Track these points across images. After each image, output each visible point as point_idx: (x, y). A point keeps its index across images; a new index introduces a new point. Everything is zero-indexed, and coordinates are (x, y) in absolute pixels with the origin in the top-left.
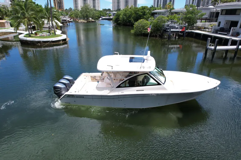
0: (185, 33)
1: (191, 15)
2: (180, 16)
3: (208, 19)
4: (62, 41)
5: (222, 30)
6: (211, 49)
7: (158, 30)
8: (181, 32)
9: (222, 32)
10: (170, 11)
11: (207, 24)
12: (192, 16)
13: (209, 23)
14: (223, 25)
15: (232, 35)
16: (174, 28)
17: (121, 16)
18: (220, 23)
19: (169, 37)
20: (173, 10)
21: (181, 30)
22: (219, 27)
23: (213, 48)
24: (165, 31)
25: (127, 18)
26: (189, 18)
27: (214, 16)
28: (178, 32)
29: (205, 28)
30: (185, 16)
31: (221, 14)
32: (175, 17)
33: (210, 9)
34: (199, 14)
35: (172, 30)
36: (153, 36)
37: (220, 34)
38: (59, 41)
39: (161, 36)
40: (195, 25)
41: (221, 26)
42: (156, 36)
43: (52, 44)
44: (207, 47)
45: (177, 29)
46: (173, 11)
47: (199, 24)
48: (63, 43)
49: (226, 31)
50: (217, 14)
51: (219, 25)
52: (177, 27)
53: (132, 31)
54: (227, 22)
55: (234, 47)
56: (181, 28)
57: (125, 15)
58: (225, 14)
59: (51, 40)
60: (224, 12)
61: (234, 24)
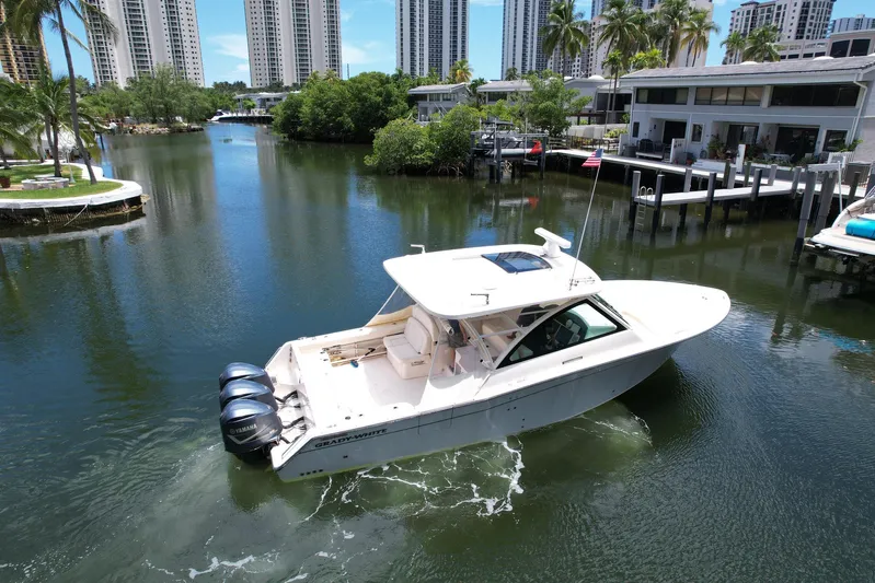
0: (543, 157)
1: (549, 103)
2: (517, 106)
3: (595, 115)
4: (127, 207)
5: (647, 147)
6: (648, 205)
7: (455, 153)
8: (529, 156)
9: (646, 152)
10: (475, 92)
11: (598, 130)
12: (553, 105)
13: (602, 127)
14: (647, 132)
15: (677, 162)
16: (509, 143)
17: (305, 109)
18: (636, 126)
19: (495, 174)
20: (483, 86)
21: (529, 150)
22: (636, 139)
23: (652, 198)
24: (482, 153)
25: (329, 116)
26: (547, 113)
27: (613, 106)
28: (522, 155)
29: (594, 142)
30: (532, 105)
31: (637, 102)
32: (500, 108)
33: (594, 84)
34: (573, 101)
35: (504, 151)
36: (444, 174)
37: (641, 158)
38: (120, 203)
39: (469, 173)
41: (644, 133)
42: (453, 174)
43: (92, 216)
44: (632, 199)
45: (517, 146)
46: (480, 89)
47: (577, 129)
48: (131, 213)
49: (657, 150)
50: (621, 100)
51: (636, 133)
52: (518, 142)
53: (369, 161)
54: (657, 123)
55: (702, 194)
56: (531, 144)
57: (320, 105)
58: (648, 102)
59: (86, 203)
60: (644, 96)
61: (675, 129)
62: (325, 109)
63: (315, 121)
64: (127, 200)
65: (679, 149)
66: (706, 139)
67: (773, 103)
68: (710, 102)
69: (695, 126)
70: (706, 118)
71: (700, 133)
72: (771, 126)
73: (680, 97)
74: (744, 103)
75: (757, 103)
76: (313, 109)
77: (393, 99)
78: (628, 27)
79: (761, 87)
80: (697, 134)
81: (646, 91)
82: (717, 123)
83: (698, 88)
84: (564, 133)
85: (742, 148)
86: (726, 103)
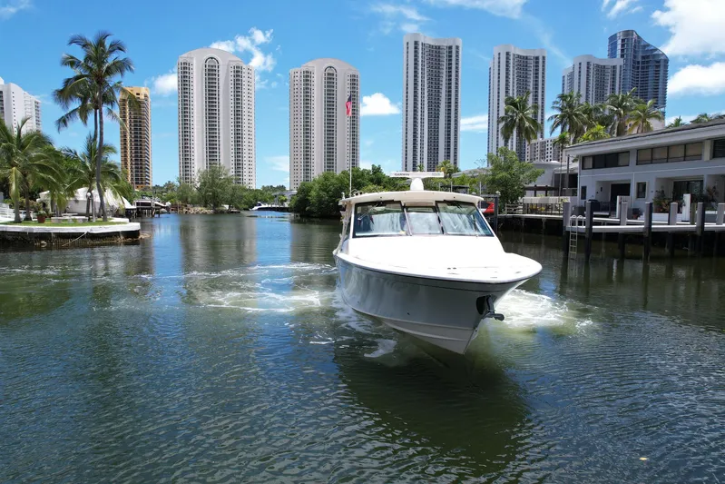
0: (495, 219)
3: (552, 189)
4: (122, 237)
11: (553, 200)
12: (508, 176)
13: (557, 198)
14: (594, 194)
17: (313, 193)
18: (584, 189)
20: (457, 173)
21: (483, 211)
22: (585, 201)
26: (503, 183)
29: (548, 208)
30: (490, 178)
31: (583, 168)
33: (551, 166)
38: (116, 234)
40: (521, 201)
41: (591, 195)
49: (604, 209)
51: (584, 196)
54: (602, 186)
56: (485, 205)
57: (324, 190)
58: (594, 167)
59: (86, 232)
60: (589, 163)
61: (622, 189)
62: (327, 192)
63: (320, 201)
64: (123, 232)
66: (651, 196)
67: (714, 155)
68: (652, 161)
69: (638, 184)
70: (652, 176)
71: (644, 190)
72: (715, 177)
73: (622, 160)
74: (685, 158)
75: (699, 157)
76: (318, 193)
78: (576, 115)
79: (700, 143)
80: (642, 191)
81: (591, 159)
82: (658, 179)
83: (639, 150)
85: (687, 198)
86: (668, 160)
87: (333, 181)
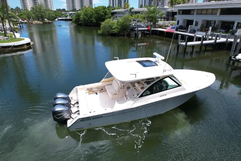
0: (151, 31)
1: (153, 14)
2: (143, 15)
3: (166, 18)
4: (26, 46)
6: (183, 45)
7: (125, 29)
9: (181, 29)
10: (131, 11)
11: (167, 23)
12: (154, 15)
13: (168, 22)
14: (182, 23)
15: (190, 32)
16: (141, 27)
17: (81, 17)
18: (178, 21)
19: (136, 35)
20: (133, 10)
21: (146, 29)
22: (178, 25)
23: (184, 44)
24: (133, 29)
25: (89, 18)
26: (152, 17)
27: (171, 16)
28: (144, 30)
29: (166, 26)
30: (148, 15)
31: (179, 14)
32: (138, 16)
34: (159, 14)
35: (139, 29)
36: (121, 36)
37: (180, 31)
38: (24, 45)
39: (129, 35)
41: (180, 24)
42: (124, 36)
43: (15, 49)
44: (178, 44)
45: (143, 28)
47: (161, 23)
48: (27, 48)
49: (185, 29)
50: (174, 14)
52: (143, 26)
53: (100, 32)
54: (184, 21)
55: (199, 42)
56: (147, 27)
58: (182, 14)
59: (12, 45)
60: (181, 12)
61: (190, 22)
62: (87, 16)
63: (84, 19)
64: (26, 44)
65: (191, 28)
66: (199, 26)
67: (220, 14)
68: (201, 14)
69: (196, 21)
70: (199, 19)
71: (198, 24)
72: (219, 21)
73: (192, 12)
74: (212, 14)
75: (216, 14)
76: (84, 17)
77: (107, 13)
79: (217, 9)
80: (197, 24)
81: (182, 11)
82: (203, 20)
83: (198, 10)
84: (157, 24)
85: (211, 28)
86: (206, 14)
87: (89, 12)
